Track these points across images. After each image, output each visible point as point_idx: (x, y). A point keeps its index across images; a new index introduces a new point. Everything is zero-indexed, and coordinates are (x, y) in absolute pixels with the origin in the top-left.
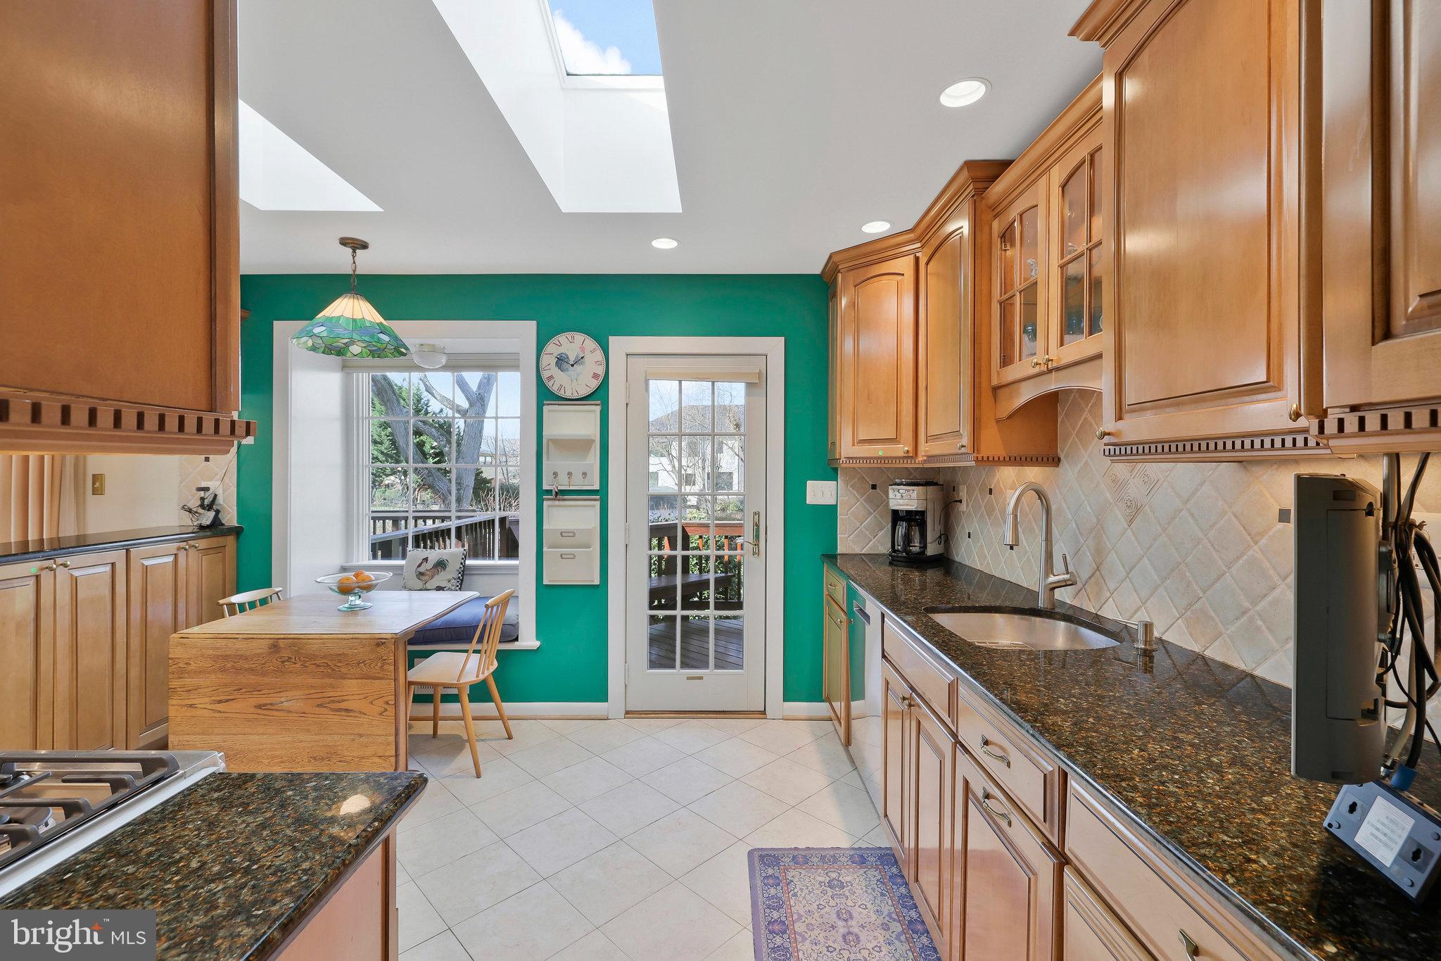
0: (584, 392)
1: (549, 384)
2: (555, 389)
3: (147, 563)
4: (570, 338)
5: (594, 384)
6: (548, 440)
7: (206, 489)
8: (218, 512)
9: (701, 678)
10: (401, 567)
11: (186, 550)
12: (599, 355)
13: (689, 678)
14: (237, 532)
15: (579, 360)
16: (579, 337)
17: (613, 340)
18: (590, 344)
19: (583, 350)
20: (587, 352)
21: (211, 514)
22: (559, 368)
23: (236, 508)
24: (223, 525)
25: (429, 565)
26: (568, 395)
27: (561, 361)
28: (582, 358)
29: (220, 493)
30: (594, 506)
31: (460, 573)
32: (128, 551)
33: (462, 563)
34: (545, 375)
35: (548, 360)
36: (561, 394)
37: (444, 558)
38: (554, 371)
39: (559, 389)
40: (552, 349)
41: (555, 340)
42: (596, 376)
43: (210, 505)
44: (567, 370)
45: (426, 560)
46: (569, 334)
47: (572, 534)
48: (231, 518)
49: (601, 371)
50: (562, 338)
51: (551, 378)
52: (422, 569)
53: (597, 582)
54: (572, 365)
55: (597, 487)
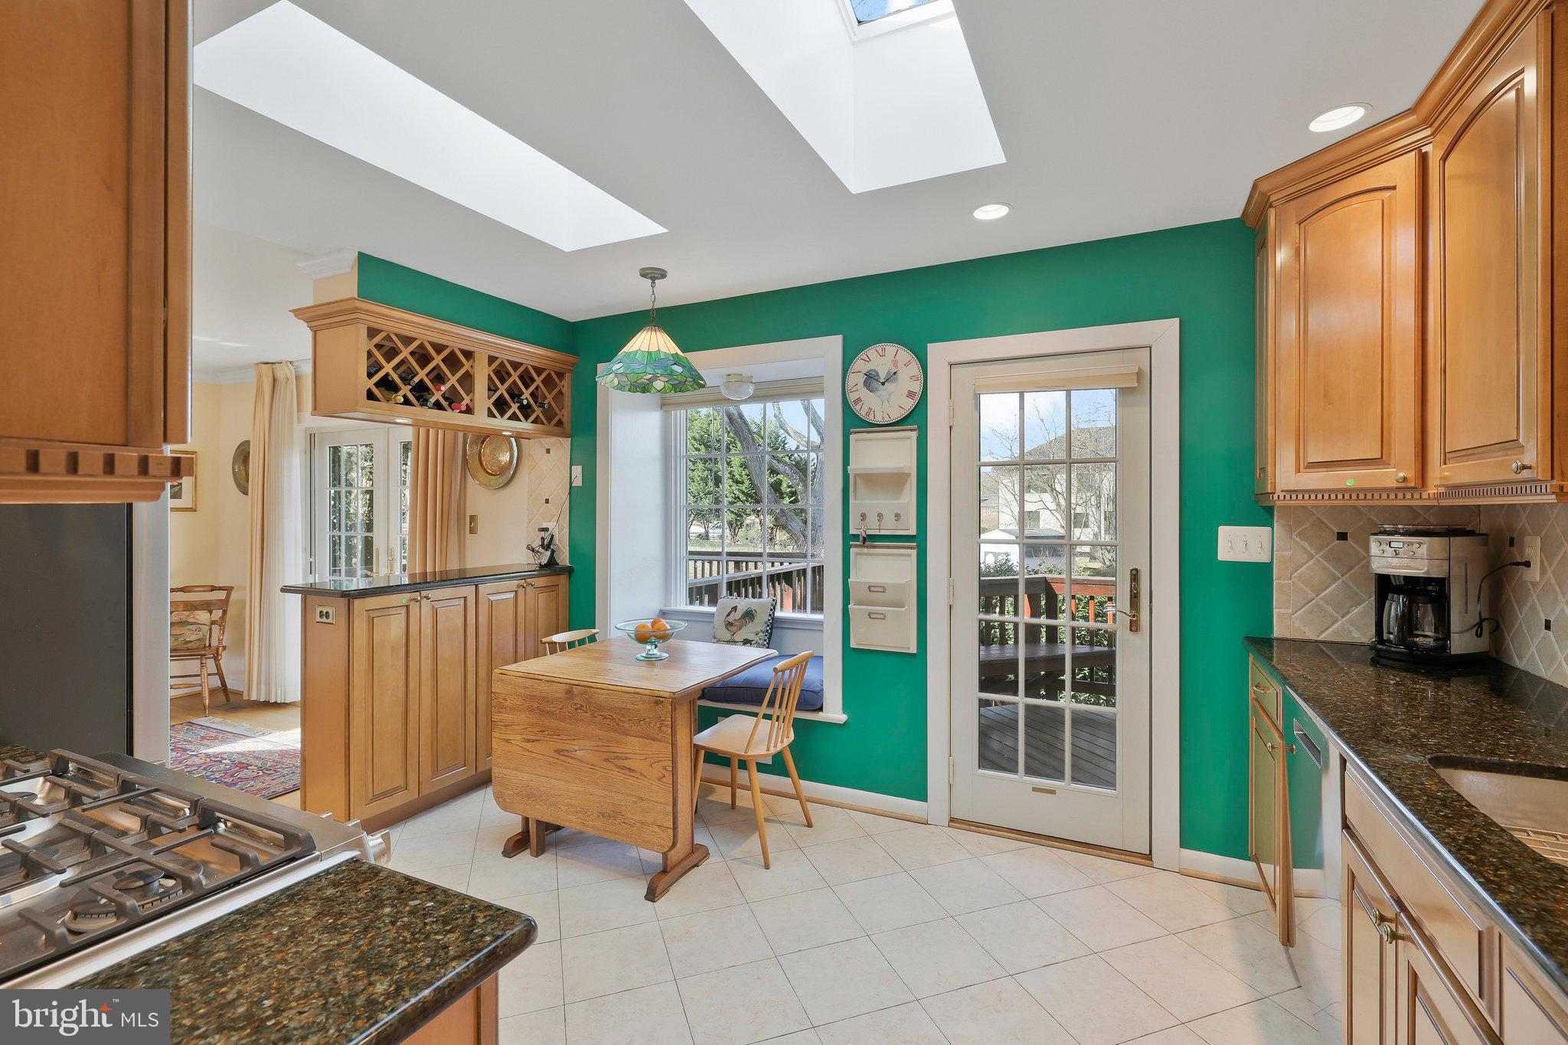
0: (897, 415)
1: (856, 408)
2: (862, 414)
3: (492, 598)
4: (880, 351)
5: (909, 404)
6: (856, 475)
7: (546, 530)
8: (553, 552)
9: (1053, 792)
10: (712, 615)
11: (524, 587)
12: (915, 368)
13: (1035, 789)
14: (569, 571)
15: (892, 377)
16: (891, 349)
17: (932, 348)
18: (904, 355)
19: (895, 363)
20: (901, 365)
21: (548, 553)
22: (868, 389)
23: (568, 548)
24: (558, 564)
25: (737, 615)
26: (879, 420)
27: (870, 379)
28: (895, 373)
29: (556, 533)
30: (909, 555)
31: (768, 626)
32: (476, 586)
33: (770, 615)
34: (852, 397)
35: (856, 379)
36: (871, 419)
37: (753, 608)
38: (863, 393)
39: (868, 414)
40: (859, 365)
41: (863, 355)
42: (911, 394)
43: (547, 545)
44: (877, 389)
45: (735, 608)
46: (879, 347)
47: (881, 589)
48: (564, 559)
49: (917, 387)
50: (871, 352)
51: (859, 400)
52: (731, 619)
53: (913, 650)
54: (883, 384)
55: (913, 532)
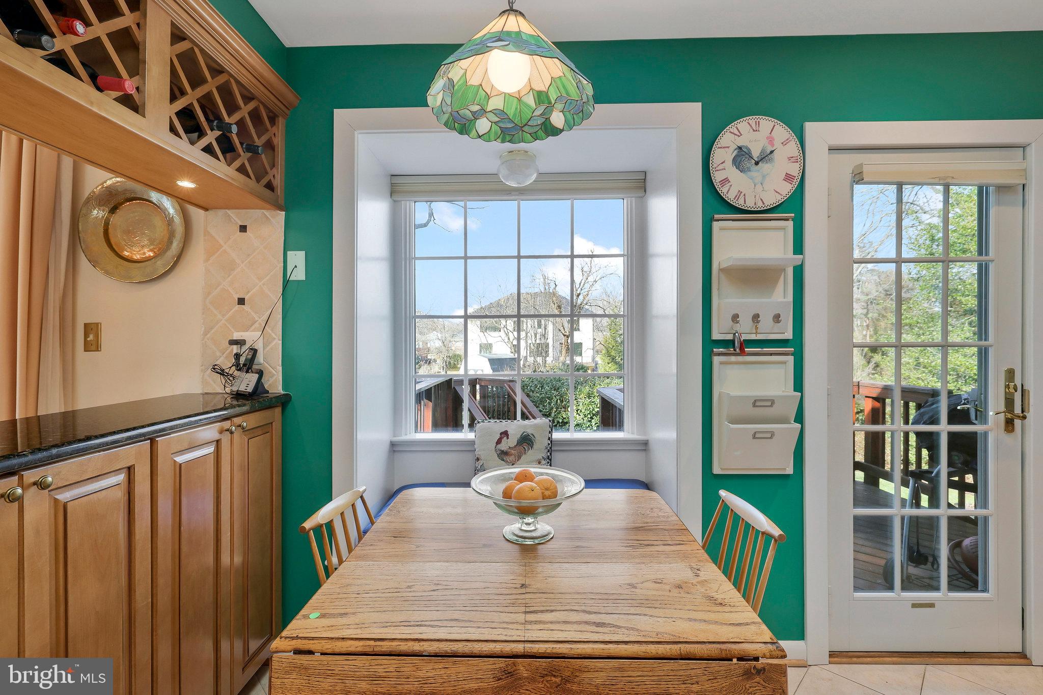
0: (771, 200)
1: (723, 190)
2: (730, 197)
3: (180, 459)
4: (754, 126)
5: (787, 189)
6: (721, 270)
7: (240, 343)
8: (260, 373)
9: (932, 605)
11: (232, 433)
12: (793, 148)
13: (914, 606)
14: (283, 401)
15: (766, 157)
16: (766, 123)
17: (812, 128)
18: (782, 132)
19: (771, 140)
20: (777, 144)
21: (253, 378)
22: (738, 168)
23: (280, 368)
24: (268, 392)
25: (512, 441)
26: (750, 204)
27: (742, 157)
28: (772, 152)
29: (259, 346)
30: (785, 363)
32: (153, 441)
34: (717, 177)
35: (722, 155)
36: (740, 203)
37: (530, 431)
38: (732, 172)
39: (737, 197)
40: (728, 141)
41: (732, 128)
42: (788, 178)
43: (247, 364)
44: (749, 170)
45: (505, 434)
46: (752, 120)
47: (769, 403)
48: (275, 384)
49: (795, 170)
50: (743, 125)
51: (726, 180)
53: (790, 471)
54: (757, 163)
55: (789, 335)
